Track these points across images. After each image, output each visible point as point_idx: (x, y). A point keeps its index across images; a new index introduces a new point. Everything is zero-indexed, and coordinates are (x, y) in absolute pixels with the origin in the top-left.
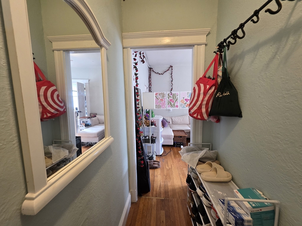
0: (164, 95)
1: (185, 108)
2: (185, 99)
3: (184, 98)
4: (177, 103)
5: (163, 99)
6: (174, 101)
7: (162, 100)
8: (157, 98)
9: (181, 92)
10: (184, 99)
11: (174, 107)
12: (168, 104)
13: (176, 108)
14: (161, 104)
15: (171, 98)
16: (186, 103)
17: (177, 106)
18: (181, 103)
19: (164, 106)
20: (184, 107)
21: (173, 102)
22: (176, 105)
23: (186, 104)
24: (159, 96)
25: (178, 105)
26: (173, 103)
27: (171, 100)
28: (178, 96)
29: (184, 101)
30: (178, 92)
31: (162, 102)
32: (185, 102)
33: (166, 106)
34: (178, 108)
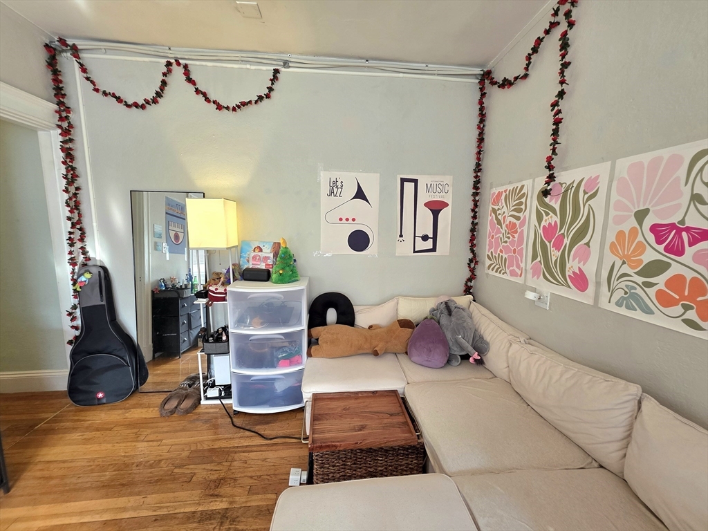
0: (523, 200)
1: (638, 315)
2: (655, 229)
3: (641, 215)
4: (585, 258)
5: (518, 223)
6: (567, 241)
7: (512, 227)
8: (497, 219)
9: (623, 164)
10: (649, 221)
11: (560, 278)
12: (534, 257)
13: (572, 294)
14: (507, 250)
15: (554, 219)
16: (655, 268)
17: (580, 281)
18: (610, 258)
19: (518, 267)
20: (630, 300)
21: (557, 245)
22: (572, 266)
23: (661, 280)
24: (505, 209)
25: (590, 270)
26: (555, 255)
27: (549, 231)
28: (598, 204)
29: (641, 248)
30: (600, 170)
31: (512, 243)
32: (652, 254)
33: (523, 265)
34: (586, 298)
